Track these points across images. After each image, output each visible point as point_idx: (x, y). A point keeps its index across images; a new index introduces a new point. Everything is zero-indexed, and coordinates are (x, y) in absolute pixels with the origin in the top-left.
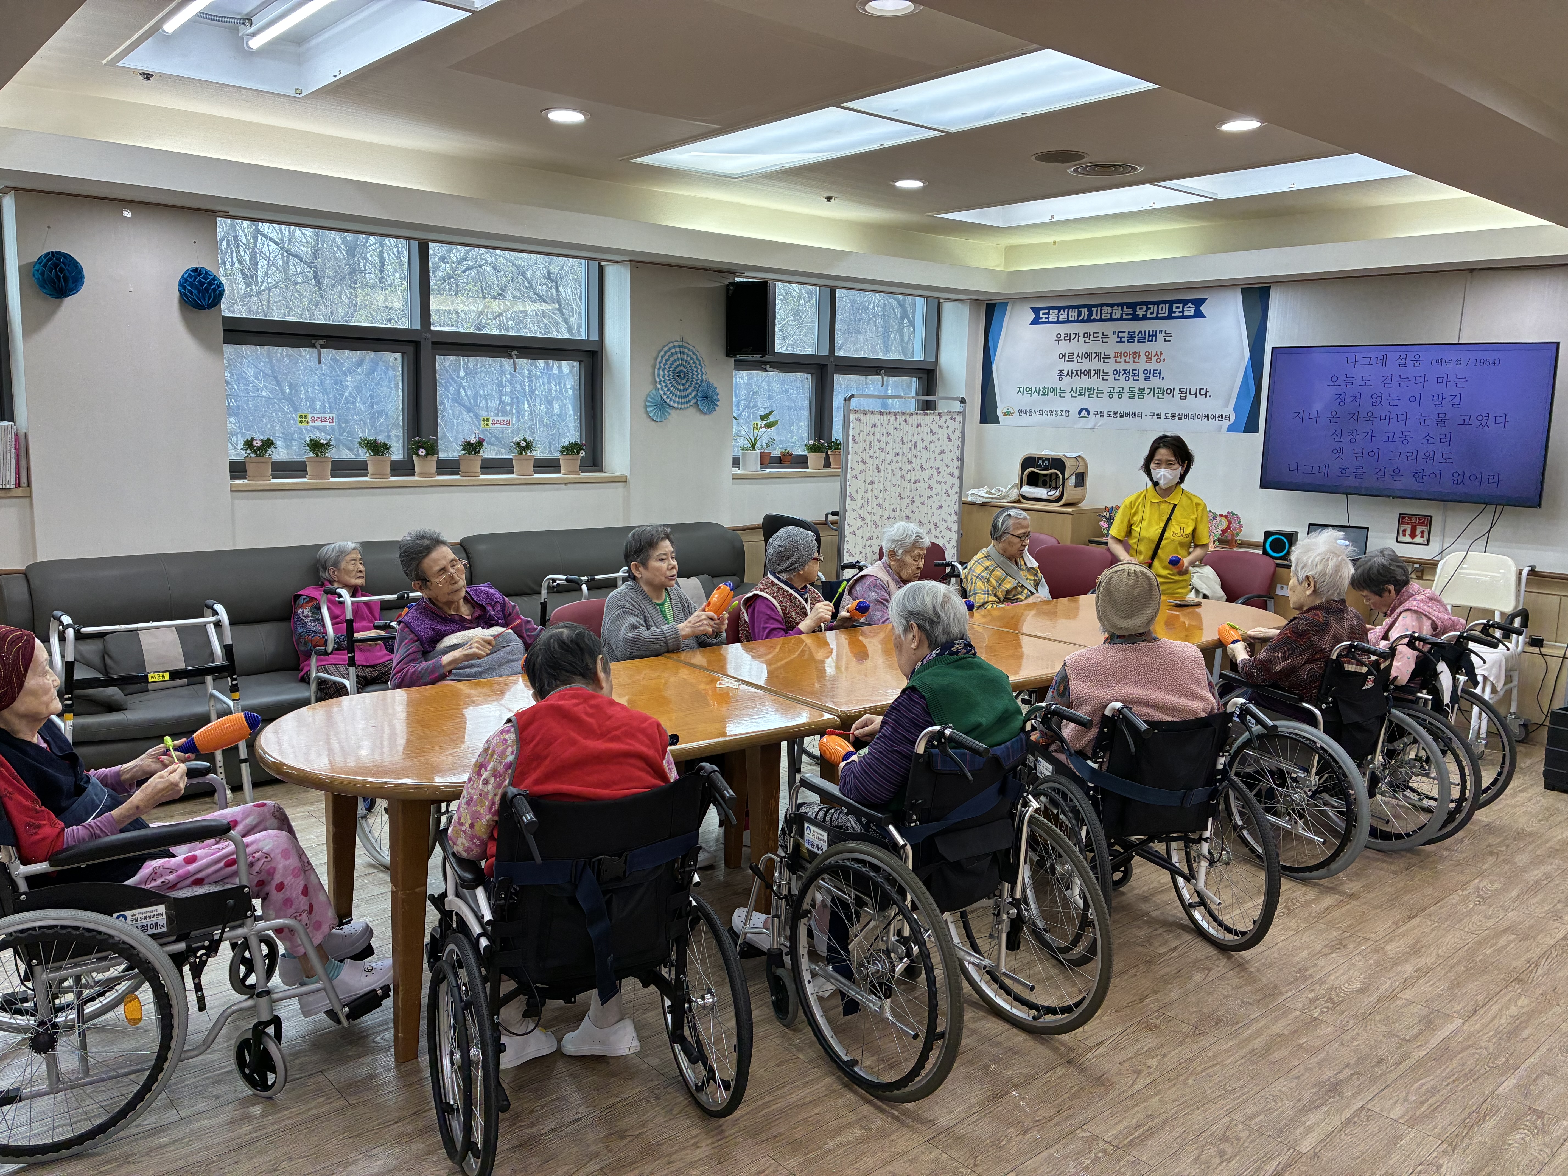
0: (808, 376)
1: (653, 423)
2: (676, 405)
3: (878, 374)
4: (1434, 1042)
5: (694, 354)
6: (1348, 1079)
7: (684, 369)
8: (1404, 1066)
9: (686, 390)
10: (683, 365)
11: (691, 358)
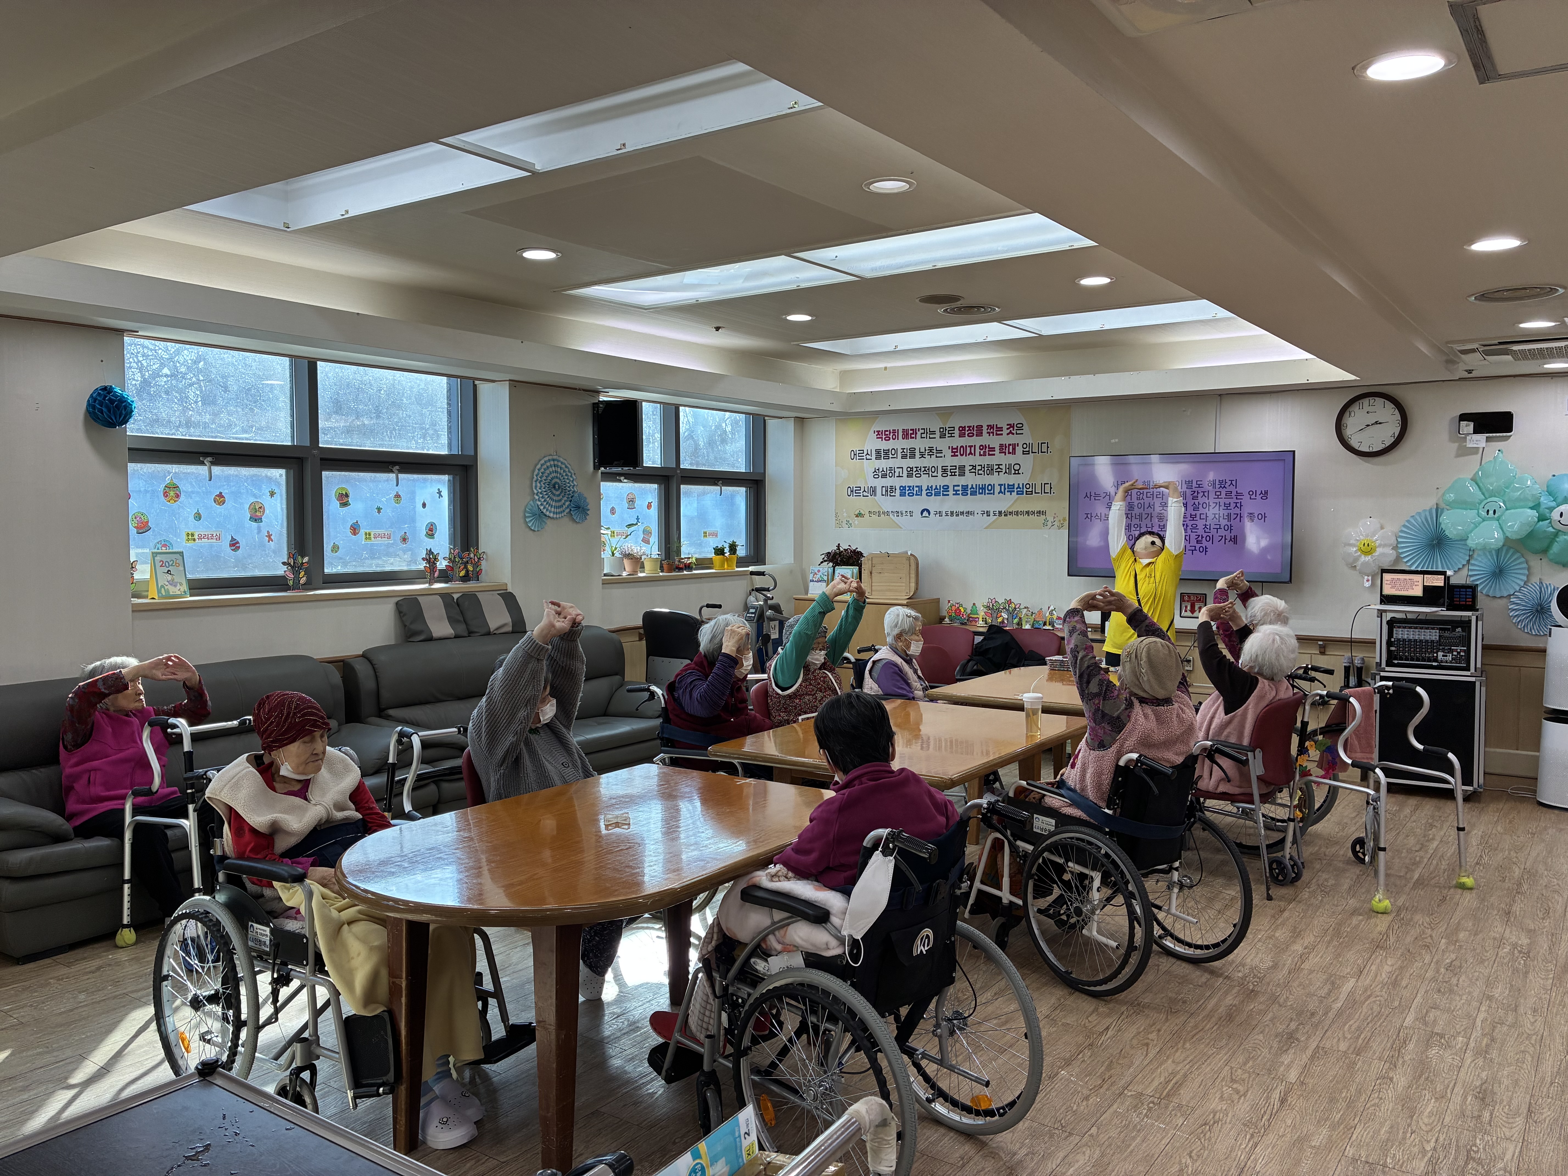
0: (656, 486)
1: (531, 532)
2: (551, 515)
3: (716, 484)
4: (1343, 996)
5: (566, 467)
6: (1297, 1029)
7: (558, 481)
8: (1331, 1015)
9: (560, 500)
10: (557, 477)
11: (564, 471)
